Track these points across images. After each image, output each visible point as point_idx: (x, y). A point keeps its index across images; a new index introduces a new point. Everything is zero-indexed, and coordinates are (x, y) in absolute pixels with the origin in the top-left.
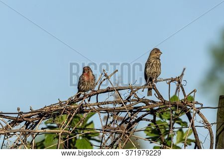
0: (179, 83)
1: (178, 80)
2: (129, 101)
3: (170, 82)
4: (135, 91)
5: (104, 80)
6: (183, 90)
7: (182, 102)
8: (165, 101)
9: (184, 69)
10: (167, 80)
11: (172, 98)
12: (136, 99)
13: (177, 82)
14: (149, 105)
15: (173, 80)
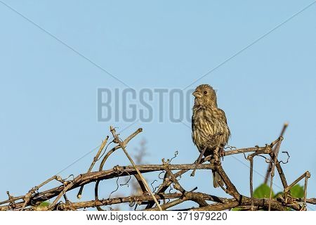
0: (273, 157)
1: (271, 152)
2: (162, 198)
3: (253, 155)
4: (177, 175)
5: (114, 150)
6: (281, 174)
7: (279, 200)
8: (241, 196)
9: (285, 127)
10: (246, 150)
11: (257, 190)
12: (179, 192)
13: (268, 156)
14: (206, 205)
15: (258, 152)
